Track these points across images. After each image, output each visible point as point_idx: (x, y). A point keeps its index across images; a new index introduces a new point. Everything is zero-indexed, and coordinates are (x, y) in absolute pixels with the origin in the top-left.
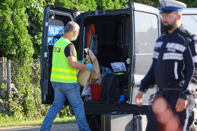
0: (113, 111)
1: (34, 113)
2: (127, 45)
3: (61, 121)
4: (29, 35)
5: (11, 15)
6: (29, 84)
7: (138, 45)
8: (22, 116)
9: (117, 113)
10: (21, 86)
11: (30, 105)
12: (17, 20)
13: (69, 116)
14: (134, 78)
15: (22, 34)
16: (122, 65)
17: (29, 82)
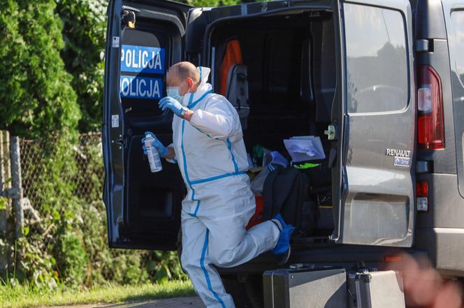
0: (294, 263)
1: (84, 272)
2: (323, 91)
3: (158, 291)
4: (66, 73)
5: (19, 20)
6: (70, 199)
7: (356, 90)
8: (53, 281)
9: (303, 267)
10: (50, 204)
11: (73, 253)
12: (36, 33)
13: (178, 278)
14: (345, 176)
15: (49, 70)
16: (312, 145)
17: (70, 193)
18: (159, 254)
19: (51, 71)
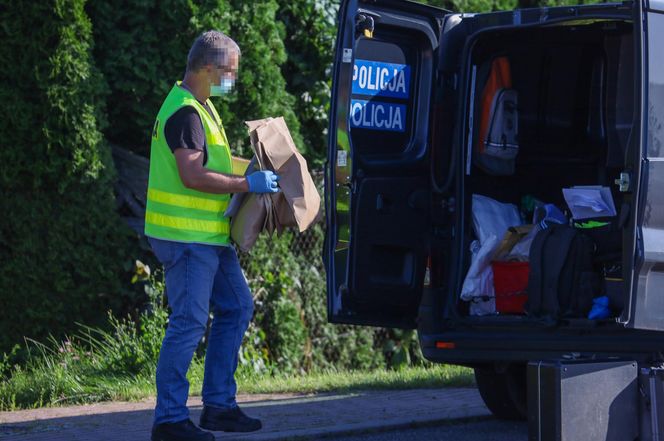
0: (569, 351)
1: (300, 351)
2: (618, 127)
3: (392, 380)
4: (287, 94)
5: (231, 23)
6: (286, 256)
7: (660, 127)
8: (261, 362)
9: (581, 357)
10: (260, 262)
11: (287, 325)
12: (251, 41)
13: (419, 364)
14: (641, 240)
15: (266, 89)
16: (600, 196)
17: (285, 251)
18: (398, 332)
19: (267, 92)
